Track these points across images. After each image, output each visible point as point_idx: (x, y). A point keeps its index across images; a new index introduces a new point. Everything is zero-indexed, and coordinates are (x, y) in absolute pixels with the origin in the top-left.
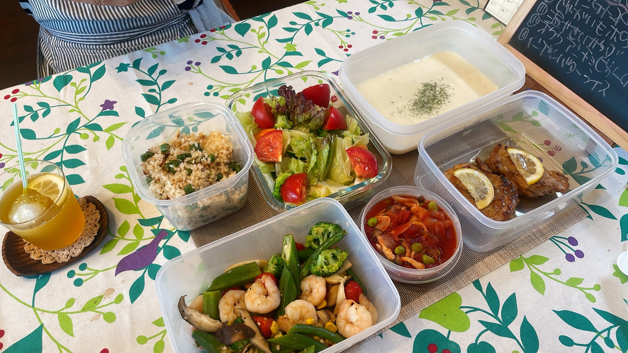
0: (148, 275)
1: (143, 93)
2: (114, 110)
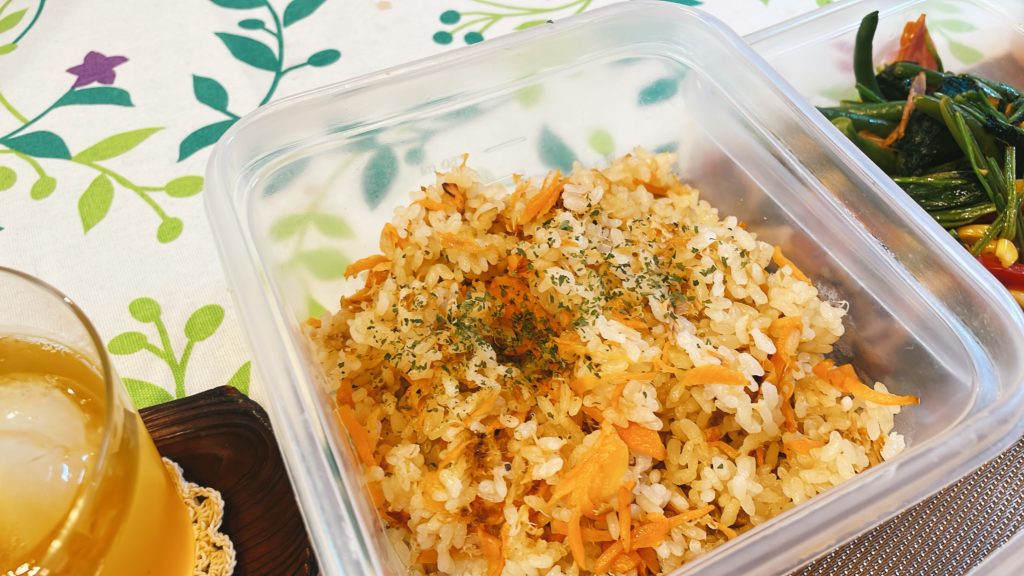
1: (220, 30)
2: (118, 84)
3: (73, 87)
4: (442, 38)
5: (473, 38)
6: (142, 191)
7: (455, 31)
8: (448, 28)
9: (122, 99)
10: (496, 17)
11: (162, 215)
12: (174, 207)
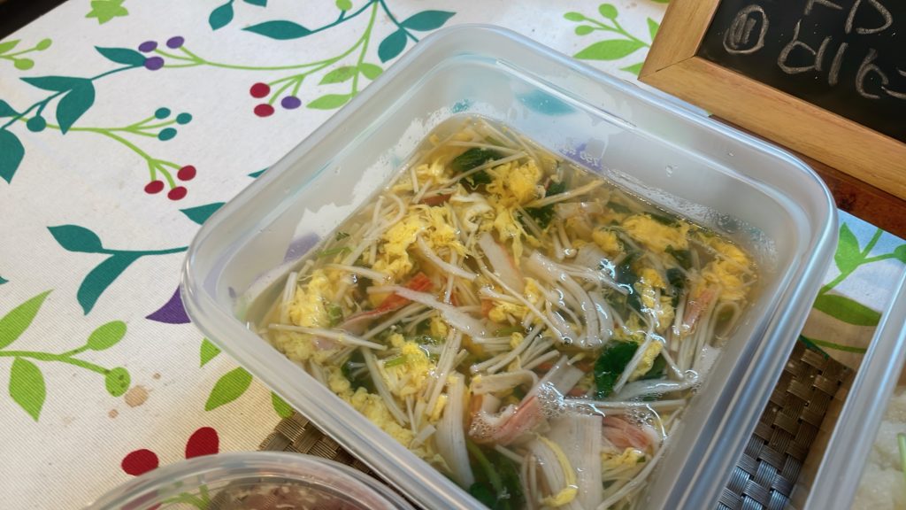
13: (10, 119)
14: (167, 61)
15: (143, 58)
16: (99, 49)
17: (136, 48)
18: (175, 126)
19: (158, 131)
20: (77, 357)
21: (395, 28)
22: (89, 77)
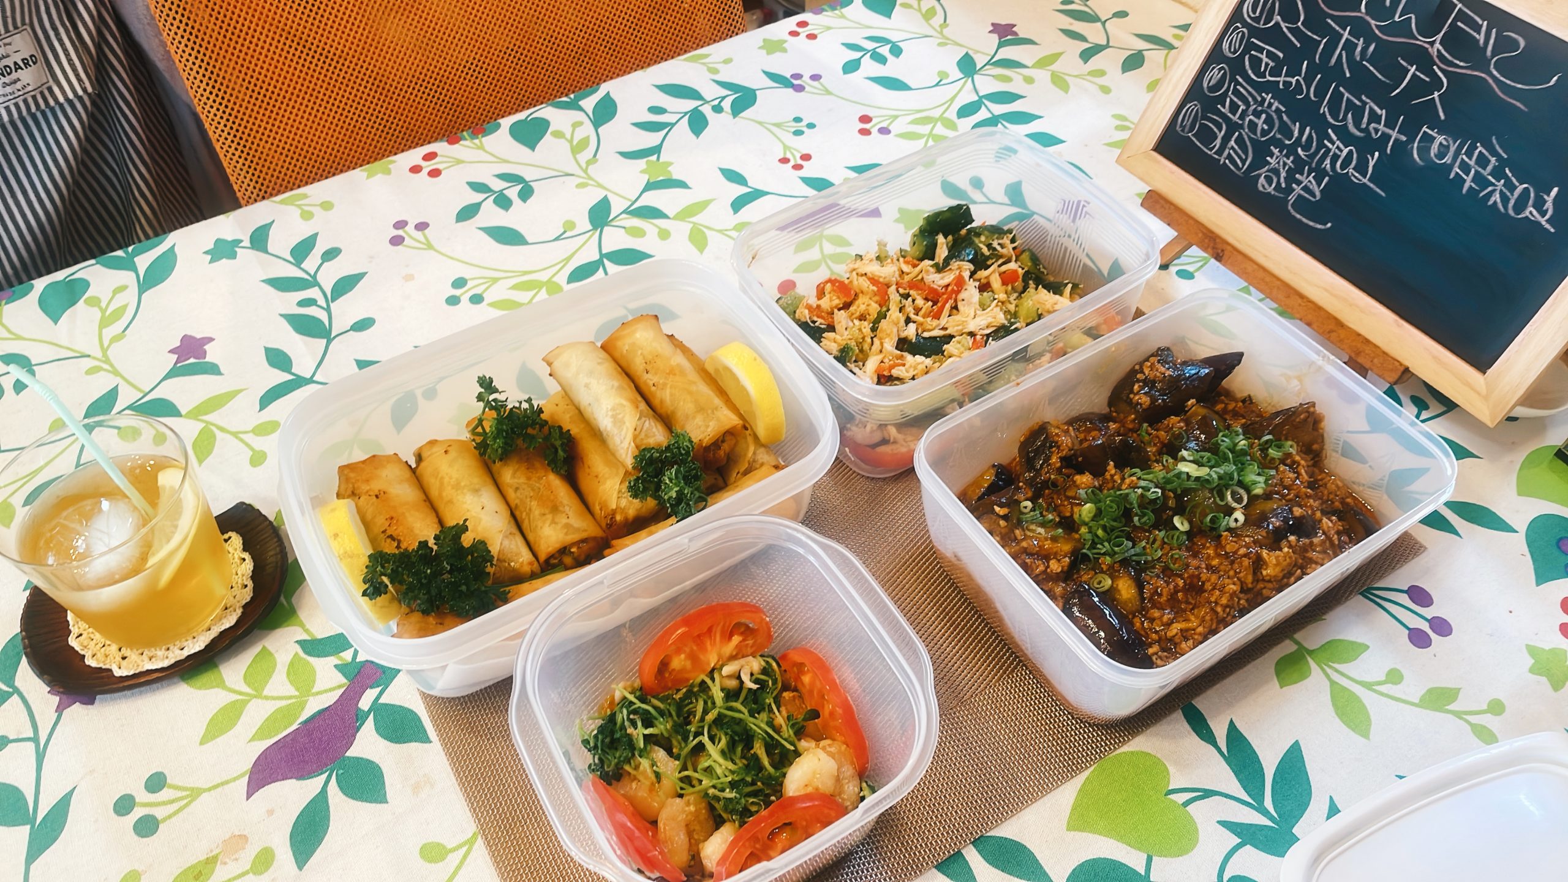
0: (338, 789)
1: (282, 311)
2: (207, 360)
3: (176, 363)
4: (453, 301)
5: (477, 299)
6: (235, 434)
7: (462, 294)
8: (457, 292)
9: (213, 369)
10: (495, 280)
11: (252, 449)
12: (259, 443)
13: (700, 103)
14: (807, 88)
15: (792, 83)
16: (764, 72)
17: (788, 76)
18: (805, 129)
19: (793, 130)
20: (728, 233)
21: (976, 98)
22: (754, 87)
